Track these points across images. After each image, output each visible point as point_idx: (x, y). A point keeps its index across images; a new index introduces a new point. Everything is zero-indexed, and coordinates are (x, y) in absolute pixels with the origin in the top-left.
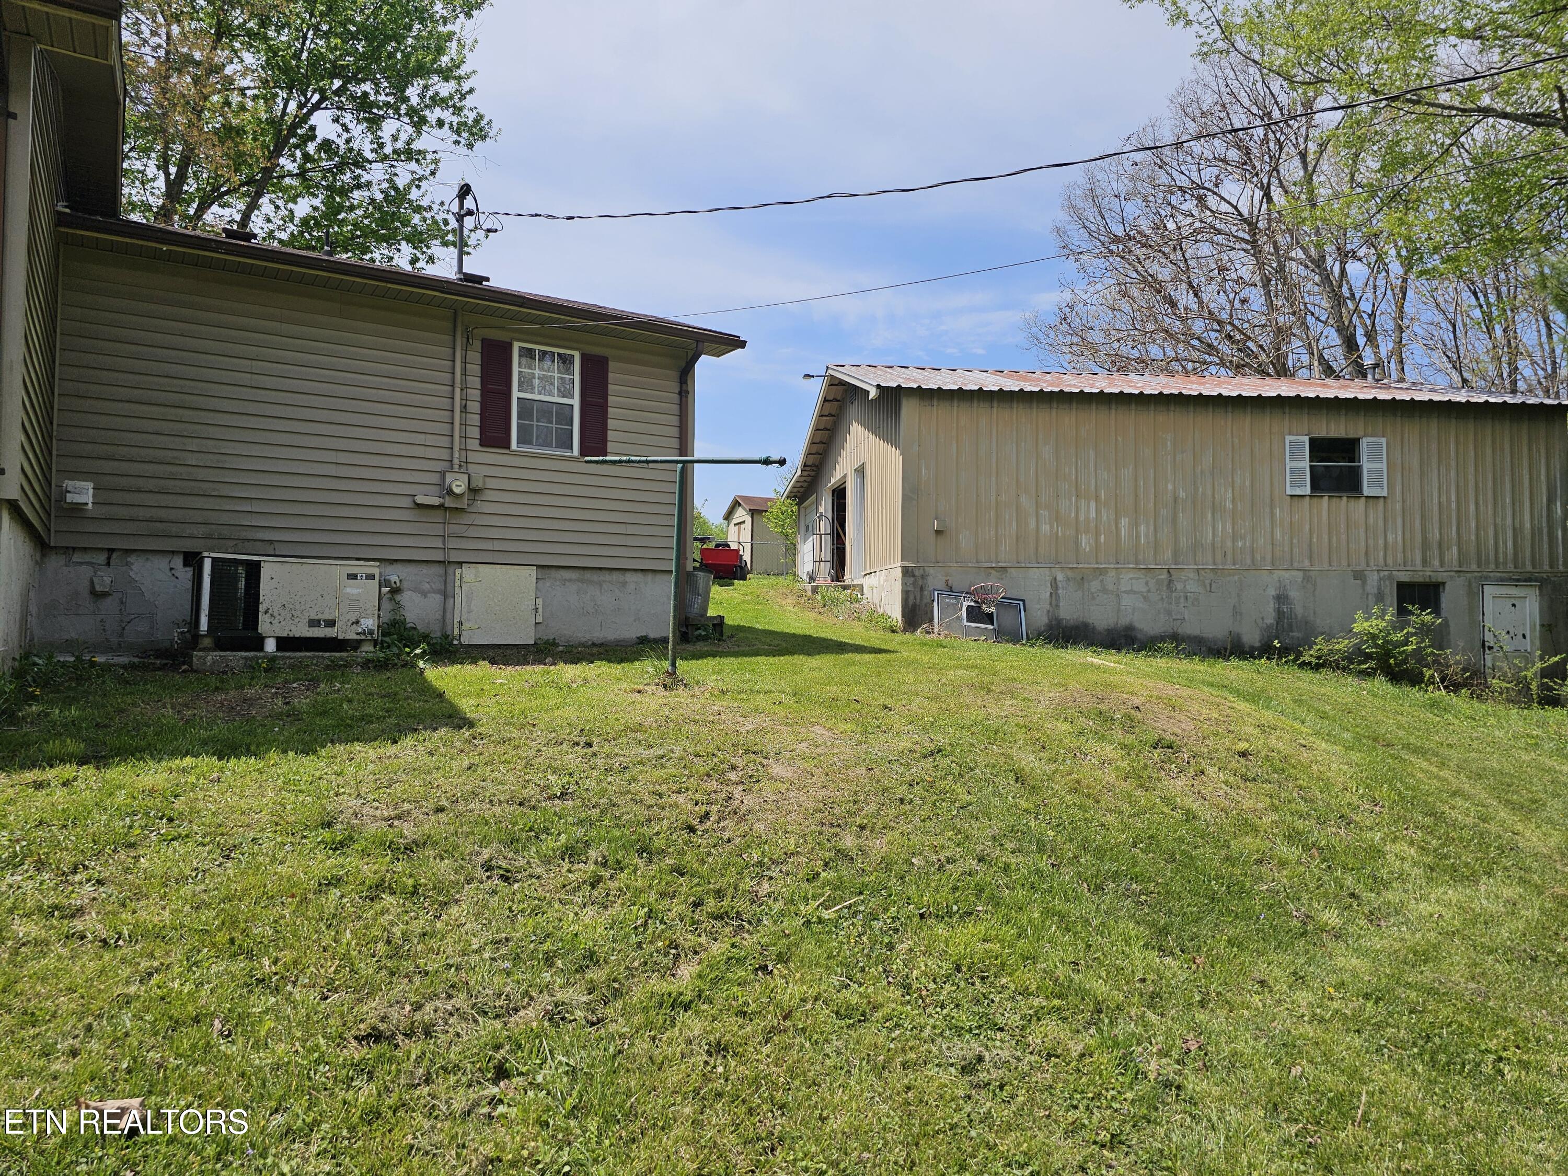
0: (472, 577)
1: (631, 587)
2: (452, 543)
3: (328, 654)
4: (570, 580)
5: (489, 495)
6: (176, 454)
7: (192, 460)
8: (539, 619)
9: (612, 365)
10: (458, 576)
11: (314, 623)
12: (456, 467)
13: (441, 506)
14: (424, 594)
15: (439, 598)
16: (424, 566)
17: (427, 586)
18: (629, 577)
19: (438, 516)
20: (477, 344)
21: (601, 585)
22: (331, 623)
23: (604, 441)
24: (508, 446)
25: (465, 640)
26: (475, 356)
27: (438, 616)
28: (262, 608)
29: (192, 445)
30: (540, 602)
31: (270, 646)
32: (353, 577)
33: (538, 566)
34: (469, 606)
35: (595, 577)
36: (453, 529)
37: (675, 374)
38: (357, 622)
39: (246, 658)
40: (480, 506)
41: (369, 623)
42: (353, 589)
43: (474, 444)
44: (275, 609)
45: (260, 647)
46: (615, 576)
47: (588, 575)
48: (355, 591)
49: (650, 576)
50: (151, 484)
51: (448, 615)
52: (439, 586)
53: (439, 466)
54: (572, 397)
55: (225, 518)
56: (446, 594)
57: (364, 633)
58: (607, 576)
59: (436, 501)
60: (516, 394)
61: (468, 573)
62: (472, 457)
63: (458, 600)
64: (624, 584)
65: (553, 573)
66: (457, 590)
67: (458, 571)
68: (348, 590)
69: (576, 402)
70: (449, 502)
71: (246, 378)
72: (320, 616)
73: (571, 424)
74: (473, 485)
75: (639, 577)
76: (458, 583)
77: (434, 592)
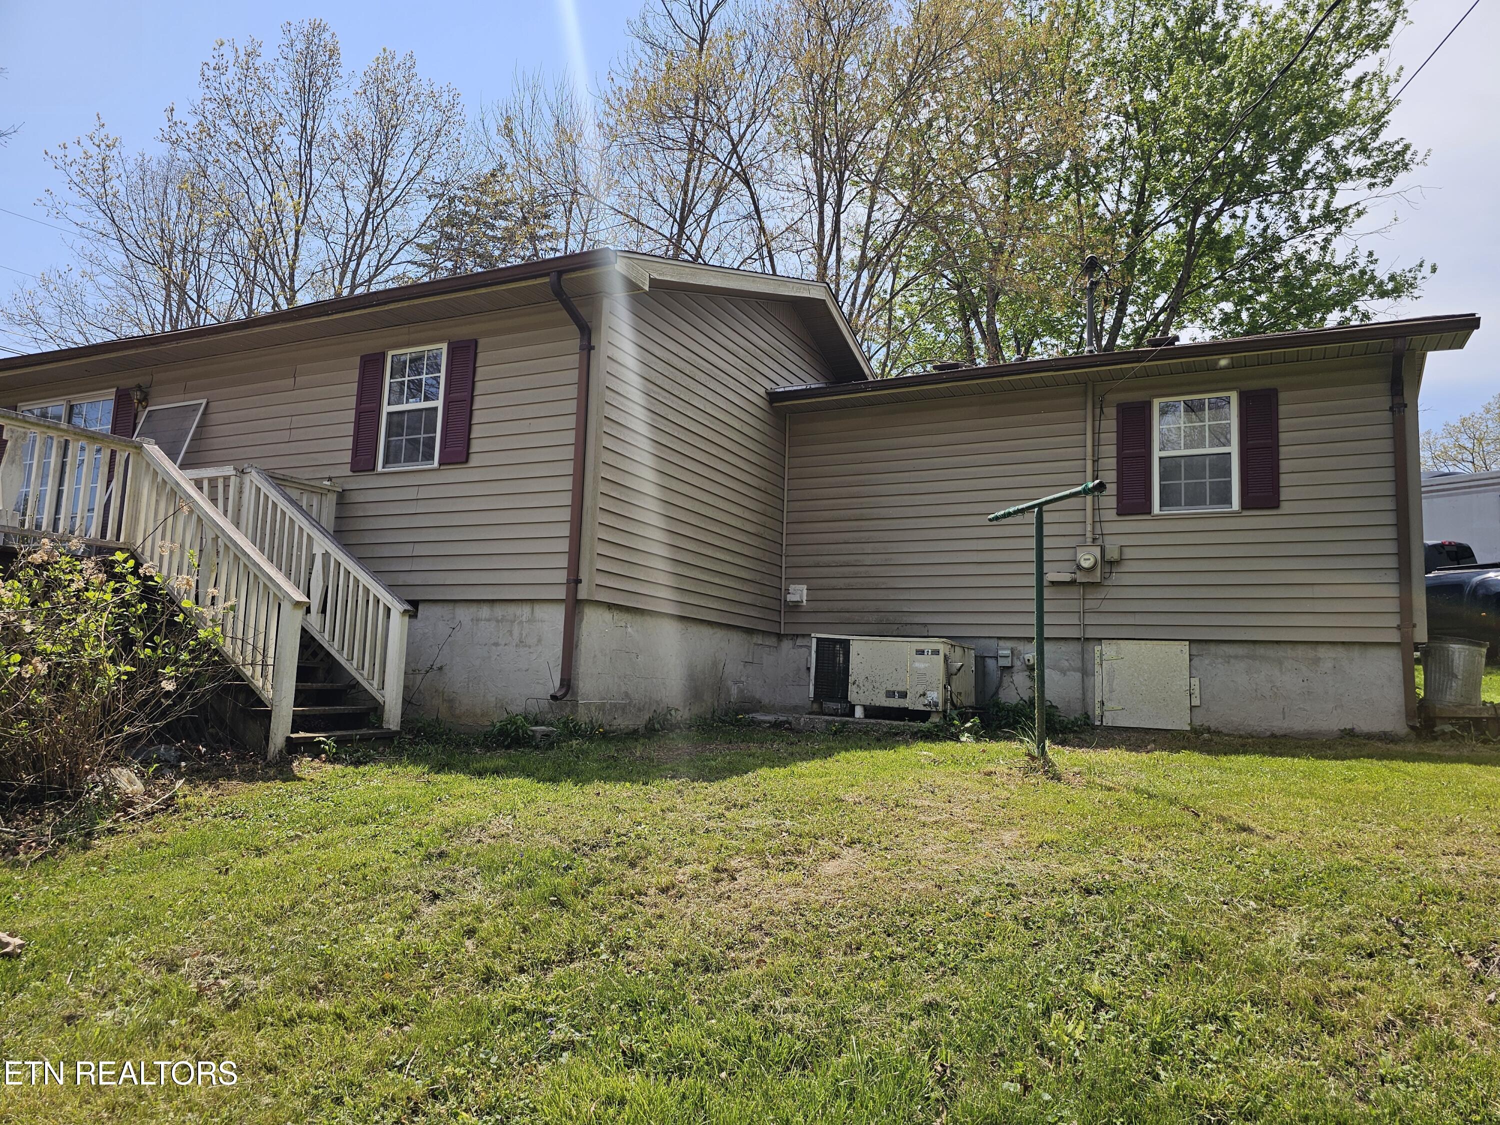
0: (1113, 654)
1: (1328, 665)
2: (1090, 619)
3: (888, 722)
4: (1236, 657)
5: (1127, 567)
6: (858, 557)
7: (868, 560)
8: (1195, 703)
9: (1283, 396)
10: (1097, 654)
11: (890, 694)
12: (1089, 540)
13: (1073, 582)
14: (1063, 672)
15: (1078, 675)
16: (1062, 643)
17: (1066, 664)
18: (1322, 652)
19: (1075, 592)
20: (1111, 412)
21: (1281, 663)
22: (903, 695)
23: (1276, 488)
24: (1149, 512)
25: (1108, 721)
26: (1110, 425)
27: (1079, 695)
28: (851, 680)
29: (868, 548)
30: (1195, 681)
31: (859, 712)
32: (921, 652)
33: (1191, 641)
34: (1111, 685)
35: (1271, 652)
36: (1090, 604)
37: (1384, 387)
38: (924, 695)
39: (826, 721)
40: (1115, 579)
41: (936, 696)
42: (921, 663)
43: (1111, 515)
44: (861, 681)
45: (852, 713)
46: (1300, 651)
47: (1261, 650)
48: (922, 666)
49: (1356, 652)
50: (841, 583)
51: (1089, 694)
52: (1078, 663)
53: (1072, 541)
54: (1228, 443)
55: (891, 606)
56: (1086, 672)
57: (929, 705)
58: (1290, 652)
59: (1067, 577)
60: (1157, 454)
61: (1108, 650)
62: (1108, 528)
63: (1098, 679)
64: (1317, 661)
65: (1213, 648)
66: (1097, 668)
67: (1097, 648)
68: (917, 665)
69: (1234, 449)
70: (1081, 578)
71: (906, 488)
72: (894, 688)
73: (1229, 474)
74: (1107, 557)
75: (1340, 652)
76: (1098, 660)
77: (1074, 670)
